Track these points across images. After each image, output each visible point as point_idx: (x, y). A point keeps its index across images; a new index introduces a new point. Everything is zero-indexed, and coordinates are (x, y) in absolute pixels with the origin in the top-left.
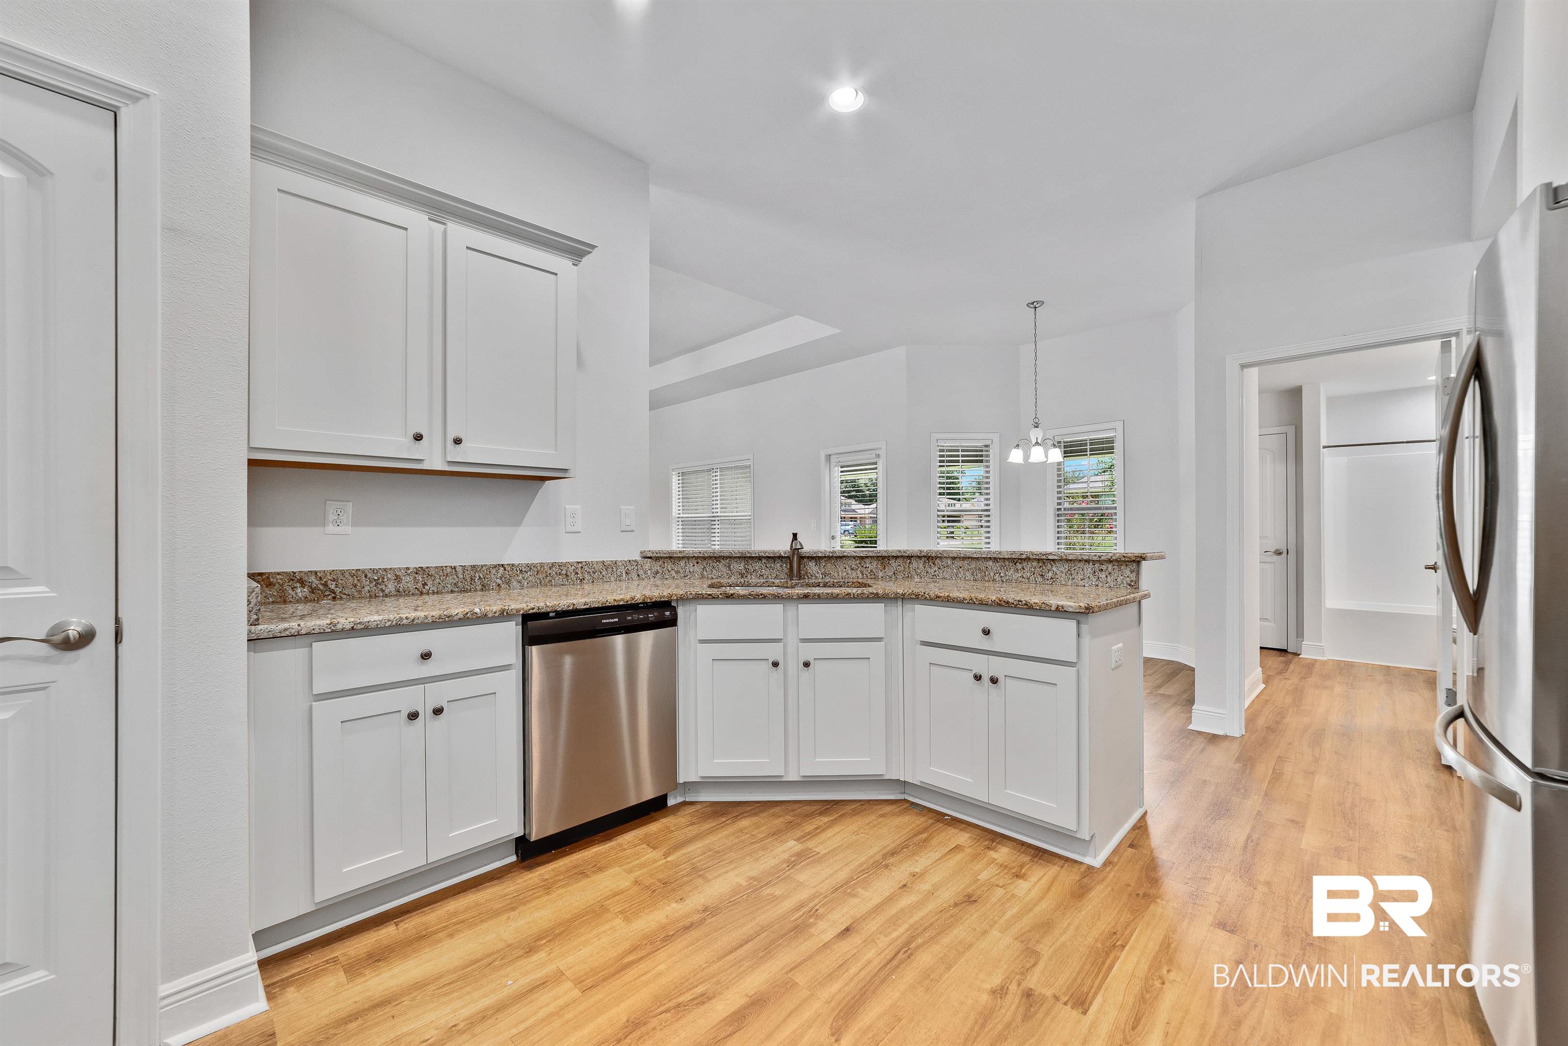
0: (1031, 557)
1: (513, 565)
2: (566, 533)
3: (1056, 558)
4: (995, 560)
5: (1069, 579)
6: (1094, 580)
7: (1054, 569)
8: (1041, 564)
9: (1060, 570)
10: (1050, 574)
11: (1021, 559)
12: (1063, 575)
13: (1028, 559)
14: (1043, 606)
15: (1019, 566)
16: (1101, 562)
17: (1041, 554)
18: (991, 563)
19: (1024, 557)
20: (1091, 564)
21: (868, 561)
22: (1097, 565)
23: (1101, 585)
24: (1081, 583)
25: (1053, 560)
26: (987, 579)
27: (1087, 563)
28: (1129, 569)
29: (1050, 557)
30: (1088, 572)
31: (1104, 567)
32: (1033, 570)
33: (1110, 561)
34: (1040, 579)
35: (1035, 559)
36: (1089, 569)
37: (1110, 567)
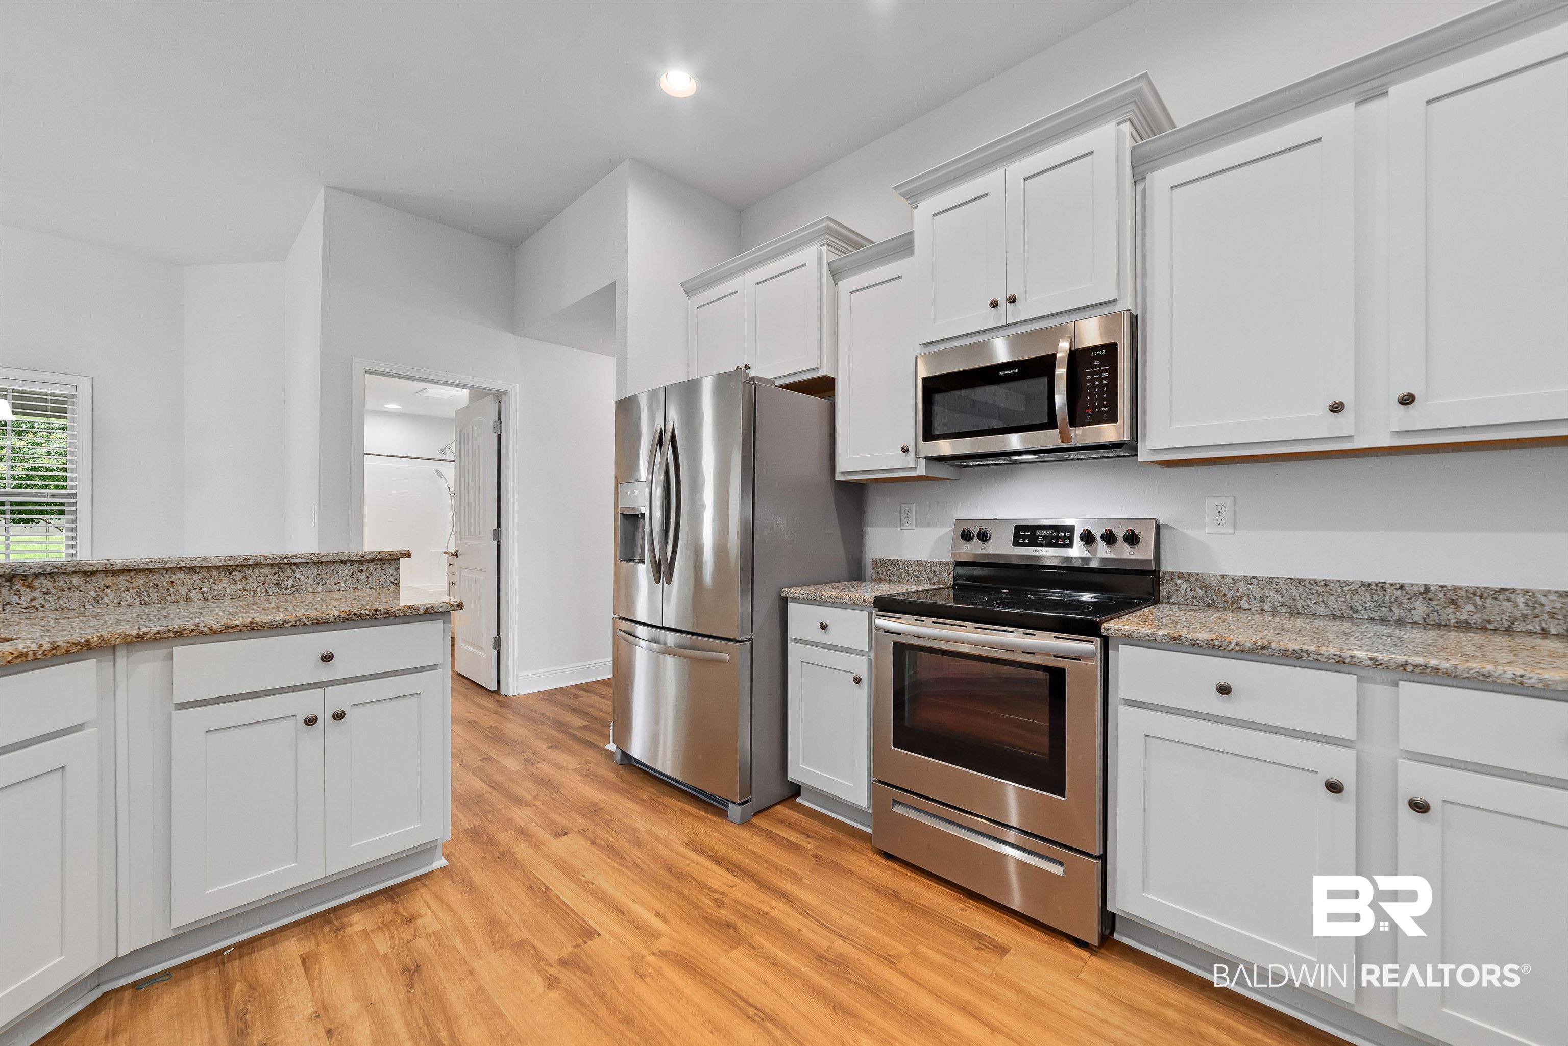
0: (264, 562)
3: (303, 561)
4: (191, 570)
5: (318, 585)
6: (352, 582)
7: (297, 574)
8: (275, 571)
9: (305, 576)
10: (291, 582)
11: (242, 566)
12: (311, 581)
13: (257, 565)
15: (238, 576)
16: (360, 563)
17: (279, 557)
18: (181, 575)
19: (251, 562)
20: (348, 565)
22: (356, 566)
23: (360, 587)
24: (337, 588)
25: (294, 564)
26: (172, 599)
27: (343, 565)
28: (392, 567)
29: (294, 561)
30: (345, 574)
31: (364, 568)
32: (262, 578)
33: (372, 560)
34: (275, 589)
35: (267, 565)
36: (345, 570)
37: (372, 566)
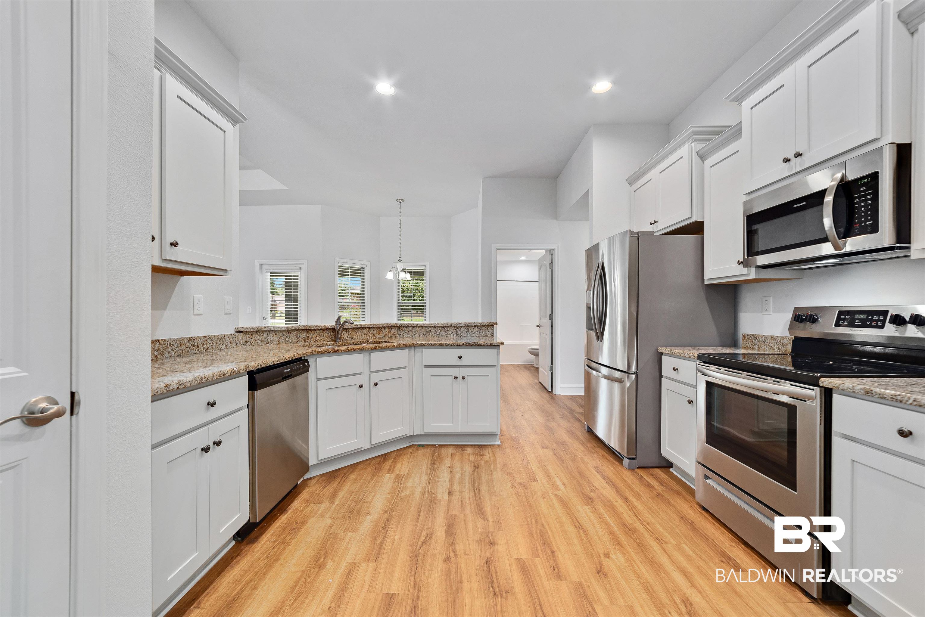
0: (452, 325)
1: (165, 340)
2: (194, 315)
3: (463, 325)
4: (435, 327)
5: (468, 334)
6: (478, 334)
7: (462, 330)
8: (456, 328)
9: (463, 330)
10: (460, 332)
11: (447, 326)
12: (465, 333)
13: (451, 326)
14: (485, 344)
15: (446, 329)
16: (480, 326)
17: (456, 324)
18: (432, 328)
19: (449, 325)
20: (477, 327)
21: (372, 329)
22: (479, 328)
23: (480, 336)
24: (473, 335)
25: (461, 326)
26: (431, 336)
27: (475, 327)
28: (491, 329)
29: (460, 325)
30: (476, 331)
31: (482, 328)
32: (452, 331)
33: (484, 326)
34: (455, 335)
35: (453, 326)
36: (476, 329)
37: (484, 328)
